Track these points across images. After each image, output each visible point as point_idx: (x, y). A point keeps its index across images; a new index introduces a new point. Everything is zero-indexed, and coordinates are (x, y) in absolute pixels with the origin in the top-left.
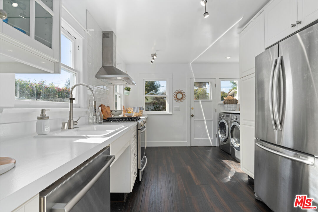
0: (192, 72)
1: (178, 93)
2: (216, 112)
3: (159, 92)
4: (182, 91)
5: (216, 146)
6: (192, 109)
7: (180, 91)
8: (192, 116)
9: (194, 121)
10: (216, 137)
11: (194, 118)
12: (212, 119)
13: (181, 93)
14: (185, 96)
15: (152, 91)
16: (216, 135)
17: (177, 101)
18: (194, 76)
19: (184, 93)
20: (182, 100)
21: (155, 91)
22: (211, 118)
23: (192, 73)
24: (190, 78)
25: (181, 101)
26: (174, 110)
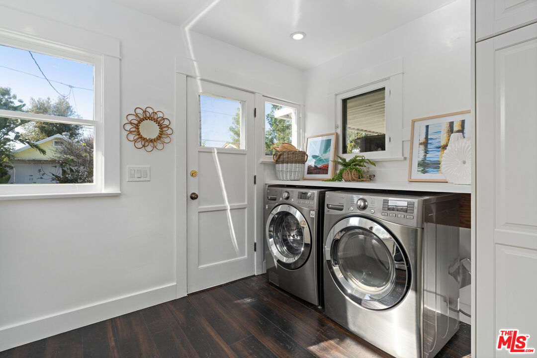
0: (193, 58)
1: (146, 118)
2: (255, 183)
3: (79, 138)
4: (160, 115)
5: (254, 276)
6: (193, 174)
7: (150, 111)
8: (194, 197)
9: (199, 212)
10: (255, 250)
11: (199, 204)
12: (246, 203)
13: (156, 121)
14: (169, 132)
15: (61, 134)
16: (255, 244)
17: (139, 145)
18: (197, 73)
19: (166, 123)
20: (160, 146)
21: (69, 134)
22: (244, 201)
23: (192, 60)
24: (187, 76)
25: (154, 147)
26: (127, 177)
